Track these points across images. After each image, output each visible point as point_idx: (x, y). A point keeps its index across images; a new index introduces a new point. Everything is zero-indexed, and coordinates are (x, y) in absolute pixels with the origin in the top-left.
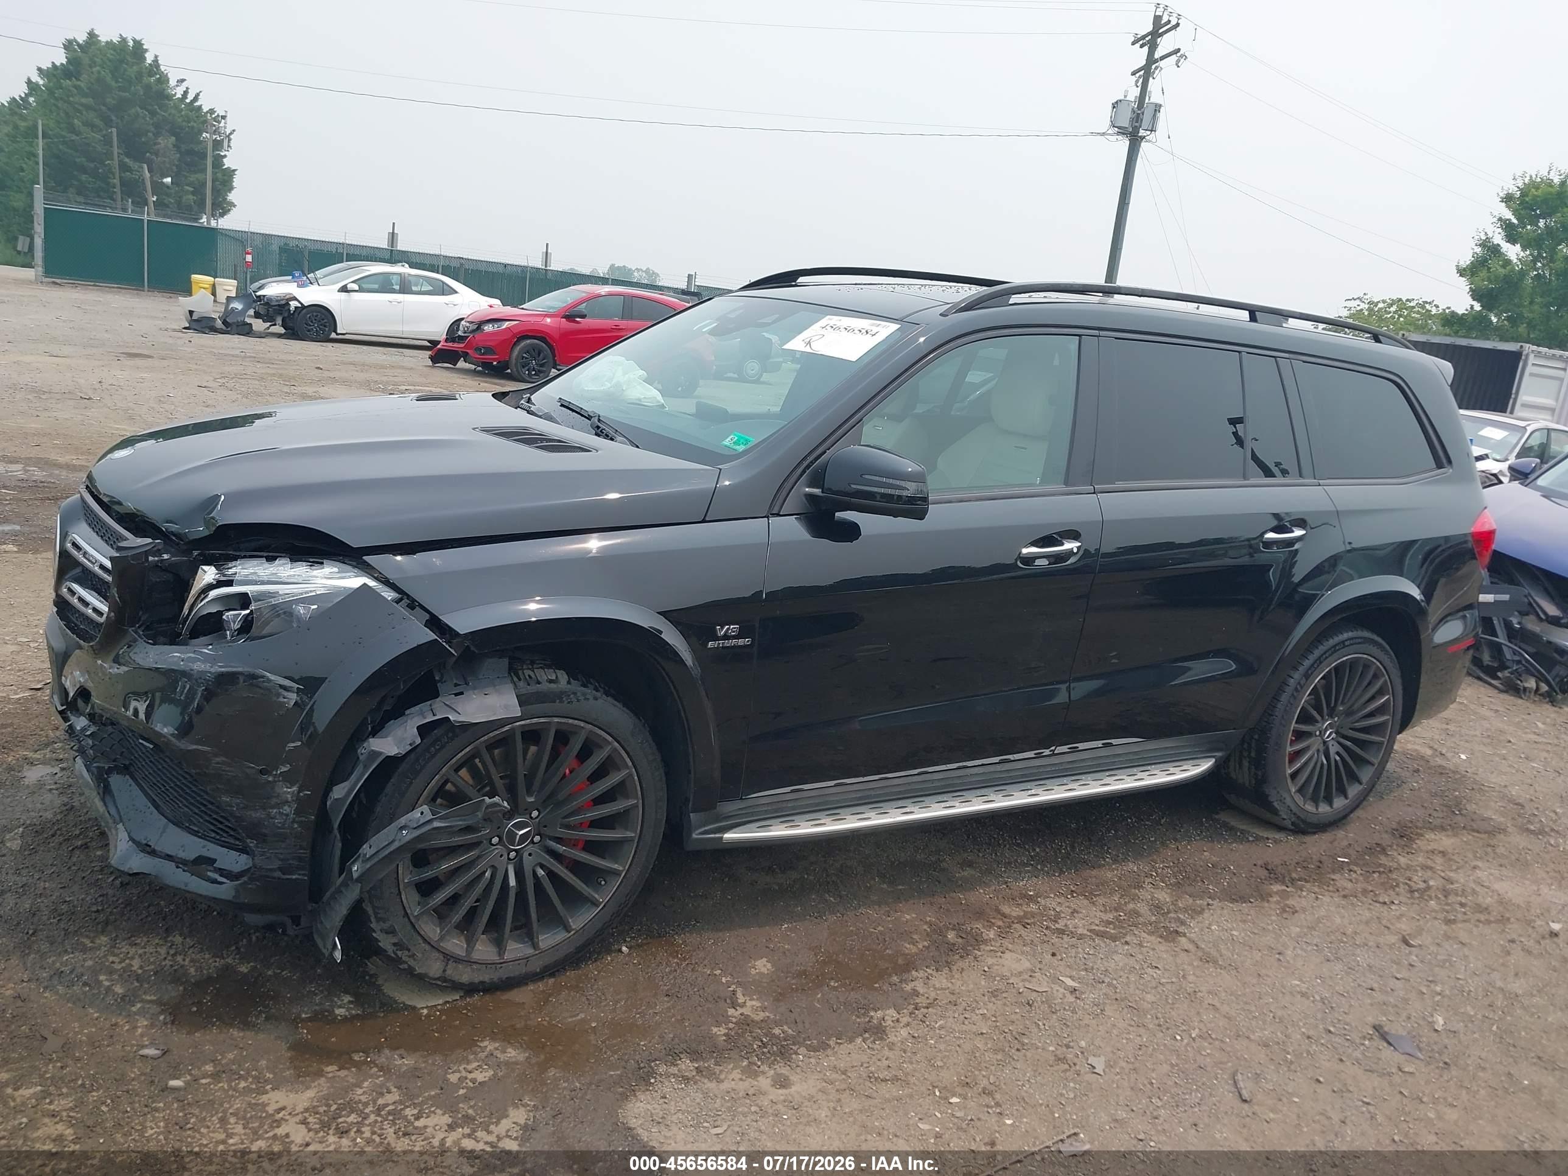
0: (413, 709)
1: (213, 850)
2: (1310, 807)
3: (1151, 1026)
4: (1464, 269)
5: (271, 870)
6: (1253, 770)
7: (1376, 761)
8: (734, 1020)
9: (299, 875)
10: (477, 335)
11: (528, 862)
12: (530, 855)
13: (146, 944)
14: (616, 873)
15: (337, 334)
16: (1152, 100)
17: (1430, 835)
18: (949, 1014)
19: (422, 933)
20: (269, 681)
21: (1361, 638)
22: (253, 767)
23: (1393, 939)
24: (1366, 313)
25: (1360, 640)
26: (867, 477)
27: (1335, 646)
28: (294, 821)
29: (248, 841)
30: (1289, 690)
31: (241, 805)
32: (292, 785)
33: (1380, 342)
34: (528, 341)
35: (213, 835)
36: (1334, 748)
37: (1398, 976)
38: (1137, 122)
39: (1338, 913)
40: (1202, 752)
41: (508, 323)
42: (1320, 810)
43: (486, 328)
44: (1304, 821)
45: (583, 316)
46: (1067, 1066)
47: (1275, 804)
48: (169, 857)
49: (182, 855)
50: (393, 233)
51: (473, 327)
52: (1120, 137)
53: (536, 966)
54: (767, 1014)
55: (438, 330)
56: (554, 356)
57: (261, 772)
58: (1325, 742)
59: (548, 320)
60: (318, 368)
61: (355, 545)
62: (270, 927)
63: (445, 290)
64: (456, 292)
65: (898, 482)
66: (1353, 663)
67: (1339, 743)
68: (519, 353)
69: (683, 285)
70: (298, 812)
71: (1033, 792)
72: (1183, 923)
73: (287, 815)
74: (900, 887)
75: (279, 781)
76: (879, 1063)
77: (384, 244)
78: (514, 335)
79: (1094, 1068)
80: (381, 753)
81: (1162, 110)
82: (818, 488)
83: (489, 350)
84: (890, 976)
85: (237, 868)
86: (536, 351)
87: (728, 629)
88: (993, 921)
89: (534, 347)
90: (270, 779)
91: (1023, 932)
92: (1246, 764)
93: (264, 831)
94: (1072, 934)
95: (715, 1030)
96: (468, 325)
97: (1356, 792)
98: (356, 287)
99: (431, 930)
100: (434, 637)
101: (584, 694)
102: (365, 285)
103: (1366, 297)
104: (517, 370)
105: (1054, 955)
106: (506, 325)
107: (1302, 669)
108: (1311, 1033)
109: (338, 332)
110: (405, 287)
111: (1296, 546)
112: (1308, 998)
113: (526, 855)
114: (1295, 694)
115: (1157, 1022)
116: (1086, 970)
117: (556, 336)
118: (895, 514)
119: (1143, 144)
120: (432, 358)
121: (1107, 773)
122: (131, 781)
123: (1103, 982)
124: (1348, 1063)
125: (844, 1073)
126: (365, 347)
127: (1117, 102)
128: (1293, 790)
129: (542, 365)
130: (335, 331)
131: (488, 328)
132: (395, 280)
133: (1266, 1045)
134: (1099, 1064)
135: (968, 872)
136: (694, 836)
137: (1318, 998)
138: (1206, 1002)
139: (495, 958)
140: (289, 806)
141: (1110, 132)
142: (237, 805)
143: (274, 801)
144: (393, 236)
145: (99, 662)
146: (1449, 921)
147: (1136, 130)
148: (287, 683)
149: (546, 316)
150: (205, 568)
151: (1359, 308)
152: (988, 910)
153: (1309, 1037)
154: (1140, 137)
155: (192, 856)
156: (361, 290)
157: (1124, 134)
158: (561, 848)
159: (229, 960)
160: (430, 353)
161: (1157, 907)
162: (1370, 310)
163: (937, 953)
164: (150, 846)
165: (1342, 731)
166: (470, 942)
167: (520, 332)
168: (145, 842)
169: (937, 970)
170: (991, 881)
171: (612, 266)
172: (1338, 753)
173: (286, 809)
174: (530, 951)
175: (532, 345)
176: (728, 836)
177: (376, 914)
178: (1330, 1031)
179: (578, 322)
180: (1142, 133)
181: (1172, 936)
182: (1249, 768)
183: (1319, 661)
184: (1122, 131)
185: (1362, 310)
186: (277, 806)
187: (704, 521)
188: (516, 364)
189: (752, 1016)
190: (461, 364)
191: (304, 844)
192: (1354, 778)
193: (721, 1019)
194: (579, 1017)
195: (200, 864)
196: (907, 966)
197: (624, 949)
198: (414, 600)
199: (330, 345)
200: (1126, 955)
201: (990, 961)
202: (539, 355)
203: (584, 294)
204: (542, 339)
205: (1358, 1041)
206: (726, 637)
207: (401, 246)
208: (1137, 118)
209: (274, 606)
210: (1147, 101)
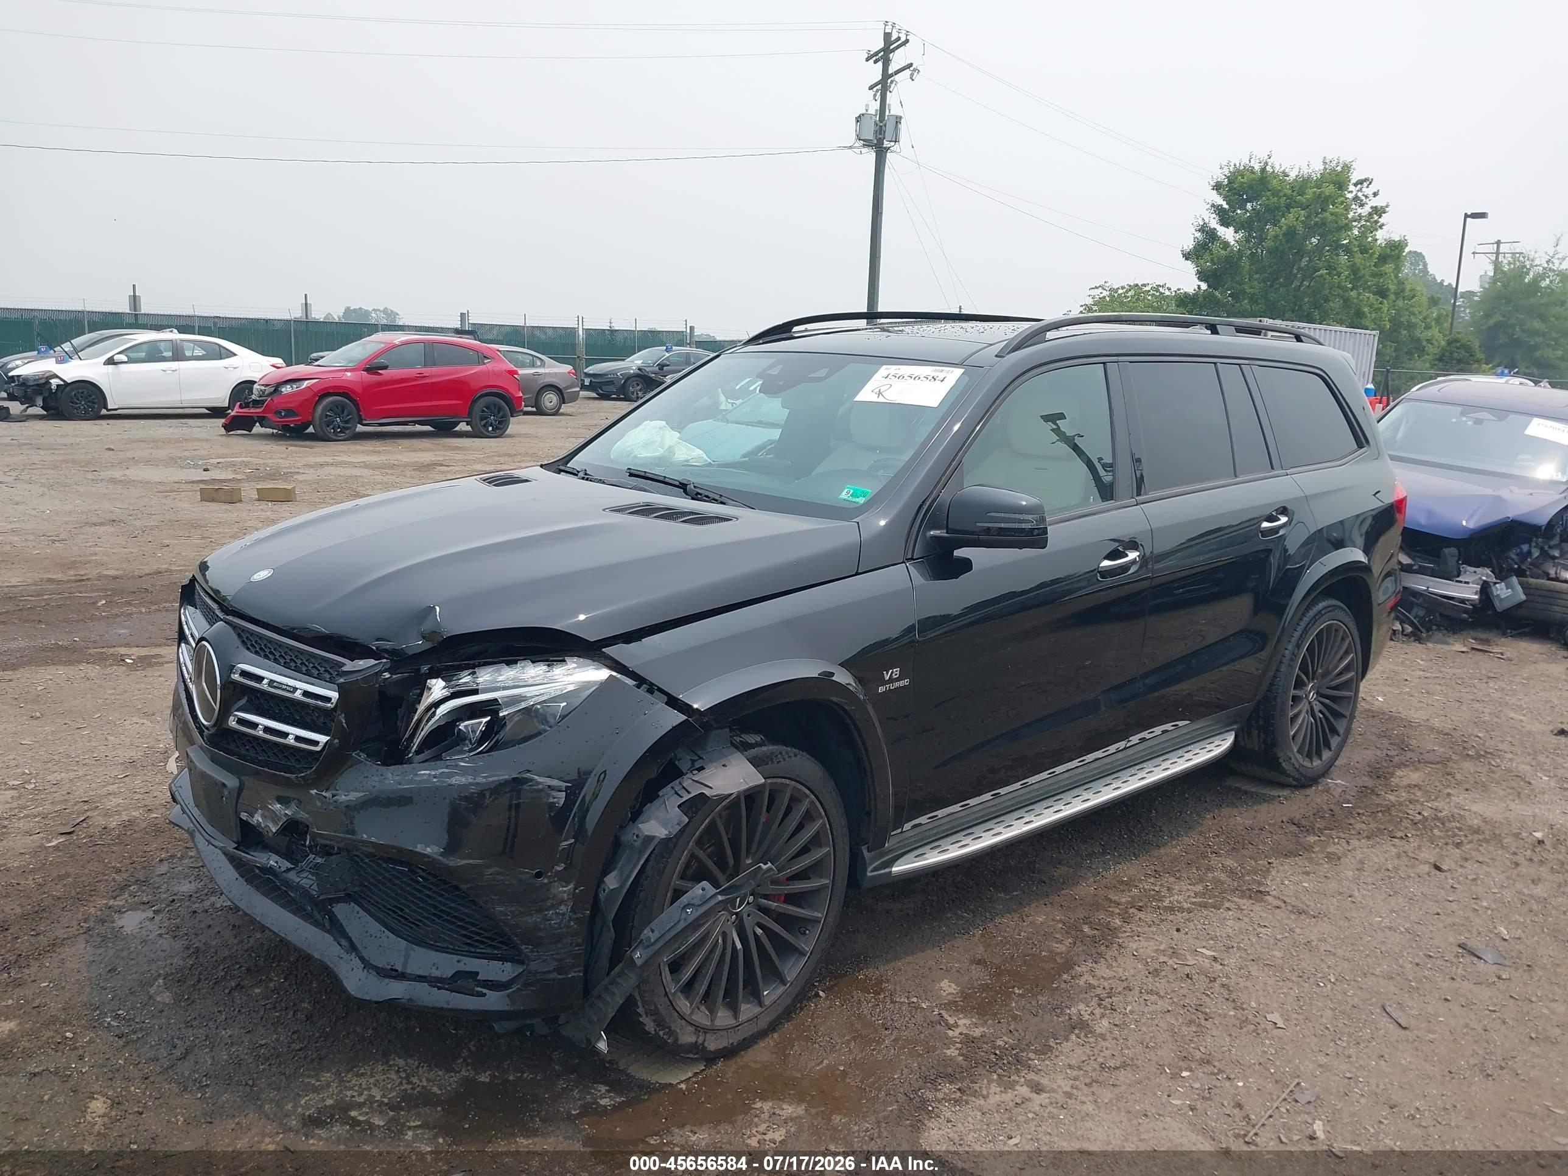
0: (664, 790)
1: (471, 964)
2: (1307, 763)
3: (1294, 979)
4: (1189, 253)
5: (549, 972)
6: (1263, 736)
7: (1348, 714)
8: (958, 1040)
9: (575, 972)
10: (275, 398)
11: (748, 922)
12: (749, 916)
13: (372, 1073)
14: (816, 921)
15: (108, 410)
16: (892, 113)
17: (1399, 773)
18: (1130, 999)
19: (678, 1009)
20: (538, 783)
21: (1331, 606)
22: (528, 872)
23: (1426, 868)
24: (1108, 299)
25: (1329, 609)
26: (992, 514)
27: (1314, 617)
28: (570, 919)
29: (523, 947)
30: (1286, 661)
31: (517, 912)
32: (568, 883)
33: (1302, 341)
34: (331, 399)
35: (466, 948)
36: (1317, 707)
37: (1450, 899)
38: (880, 134)
39: (1372, 852)
40: (1225, 727)
41: (307, 382)
42: (1314, 764)
43: (283, 390)
44: (1305, 777)
45: (385, 368)
46: (1252, 1027)
47: (1284, 764)
48: (421, 979)
49: (436, 973)
50: (135, 296)
51: (269, 390)
52: (864, 150)
53: (764, 1023)
54: (982, 1030)
55: (220, 396)
56: (359, 410)
57: (539, 875)
58: (1310, 703)
59: (349, 374)
60: (109, 449)
61: (592, 638)
62: (519, 1031)
63: (223, 354)
64: (235, 355)
65: (1017, 516)
66: (1328, 627)
67: (1320, 702)
68: (323, 411)
69: (457, 325)
70: (573, 911)
71: (1114, 786)
72: (1260, 884)
73: (563, 914)
74: (1015, 893)
75: (555, 881)
76: (1102, 1054)
77: (124, 307)
78: (315, 394)
79: (1276, 1024)
80: (654, 837)
81: (902, 121)
82: (939, 529)
83: (290, 412)
84: (1060, 976)
85: (504, 978)
86: (340, 408)
87: (892, 673)
88: (1111, 909)
89: (336, 405)
90: (546, 881)
91: (1141, 915)
92: (1255, 733)
93: (539, 934)
94: (1181, 910)
95: (948, 1052)
96: (263, 388)
97: (1336, 743)
98: (124, 358)
99: (684, 1005)
100: (684, 718)
101: (787, 753)
102: (136, 355)
103: (1107, 285)
104: (322, 429)
105: (1178, 930)
106: (306, 384)
107: (1294, 640)
108: (1417, 961)
109: (109, 408)
110: (178, 355)
111: (1281, 533)
112: (1395, 931)
113: (745, 916)
114: (1291, 663)
115: (1296, 974)
116: (1212, 939)
117: (359, 390)
118: (1020, 545)
119: (888, 155)
120: (225, 426)
121: (1161, 758)
122: (357, 908)
123: (1233, 947)
124: (1459, 980)
125: (1080, 1068)
126: (142, 422)
127: (860, 116)
128: (1295, 750)
129: (346, 422)
130: (106, 407)
131: (287, 389)
132: (162, 346)
133: (1392, 978)
134: (1275, 1017)
135: (1063, 870)
136: (869, 874)
137: (1403, 930)
138: (1322, 949)
139: (733, 1022)
140: (566, 905)
141: (857, 145)
142: (512, 912)
143: (549, 903)
144: (135, 300)
145: (314, 792)
146: (1458, 843)
147: (880, 142)
148: (555, 783)
149: (346, 370)
150: (434, 681)
151: (1101, 296)
152: (1100, 901)
153: (1417, 965)
154: (885, 148)
155: (449, 973)
156: (131, 361)
157: (869, 146)
158: (773, 905)
159: (464, 1073)
160: (223, 420)
161: (1232, 872)
162: (1110, 296)
163: (1085, 948)
164: (397, 971)
165: (1321, 691)
166: (712, 1011)
167: (322, 390)
168: (389, 967)
169: (1096, 963)
170: (1085, 874)
171: (347, 310)
172: (1320, 711)
173: (563, 908)
174: (758, 1009)
175: (332, 402)
176: (895, 869)
177: (642, 997)
178: (1430, 956)
179: (381, 374)
180: (886, 144)
181: (1259, 895)
182: (1259, 736)
183: (1306, 631)
184: (867, 144)
185: (1104, 297)
186: (552, 907)
187: (857, 574)
188: (320, 423)
189: (972, 1033)
190: (257, 429)
191: (580, 940)
192: (1334, 731)
193: (948, 1042)
194: (824, 1065)
195: (460, 982)
196: (1068, 965)
197: (821, 993)
198: (651, 684)
199: (104, 422)
200: (1234, 919)
201: (1134, 946)
202: (343, 412)
203: (383, 345)
204: (344, 395)
205: (1454, 960)
206: (891, 680)
207: (145, 308)
208: (880, 130)
209: (527, 710)
210: (887, 113)
